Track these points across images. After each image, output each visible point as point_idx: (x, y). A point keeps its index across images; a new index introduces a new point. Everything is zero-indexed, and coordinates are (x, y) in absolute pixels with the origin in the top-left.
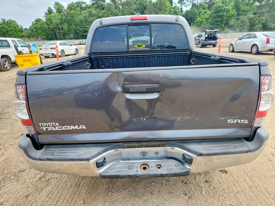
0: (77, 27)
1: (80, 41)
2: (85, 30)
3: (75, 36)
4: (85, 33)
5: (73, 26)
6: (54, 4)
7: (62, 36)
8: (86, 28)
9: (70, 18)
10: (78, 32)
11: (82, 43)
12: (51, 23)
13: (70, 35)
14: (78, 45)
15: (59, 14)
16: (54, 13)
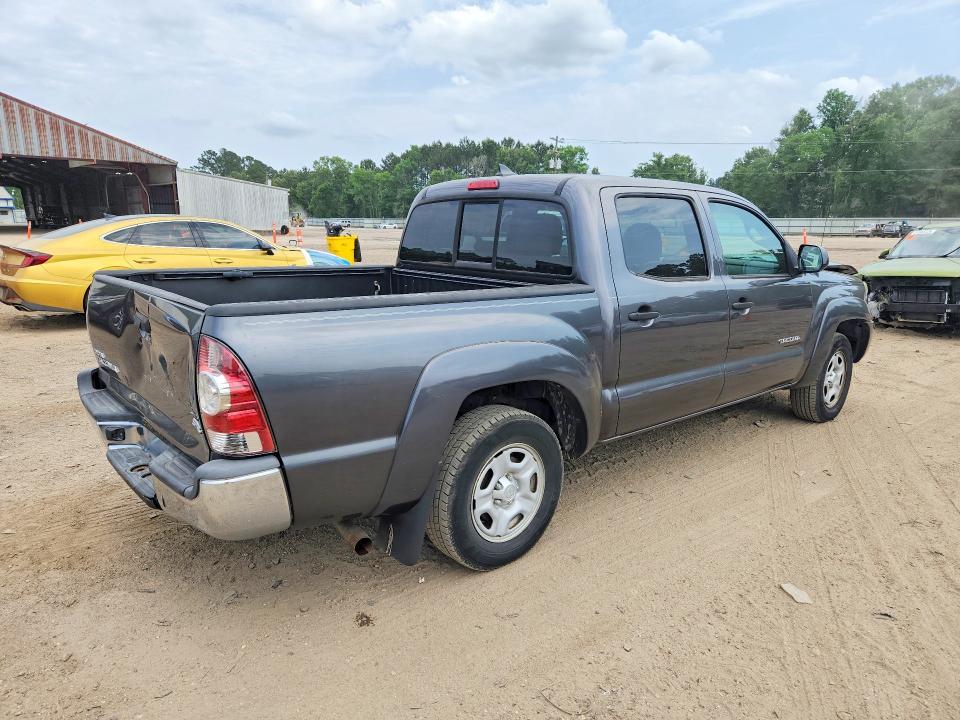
0: (883, 173)
1: (881, 223)
2: (917, 181)
3: (867, 204)
4: (910, 194)
5: (872, 170)
6: (822, 98)
7: (817, 203)
8: (925, 174)
9: (867, 142)
10: (884, 189)
11: (885, 229)
12: (793, 160)
13: (849, 201)
14: (868, 236)
15: (830, 129)
16: (813, 127)
